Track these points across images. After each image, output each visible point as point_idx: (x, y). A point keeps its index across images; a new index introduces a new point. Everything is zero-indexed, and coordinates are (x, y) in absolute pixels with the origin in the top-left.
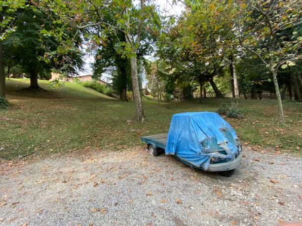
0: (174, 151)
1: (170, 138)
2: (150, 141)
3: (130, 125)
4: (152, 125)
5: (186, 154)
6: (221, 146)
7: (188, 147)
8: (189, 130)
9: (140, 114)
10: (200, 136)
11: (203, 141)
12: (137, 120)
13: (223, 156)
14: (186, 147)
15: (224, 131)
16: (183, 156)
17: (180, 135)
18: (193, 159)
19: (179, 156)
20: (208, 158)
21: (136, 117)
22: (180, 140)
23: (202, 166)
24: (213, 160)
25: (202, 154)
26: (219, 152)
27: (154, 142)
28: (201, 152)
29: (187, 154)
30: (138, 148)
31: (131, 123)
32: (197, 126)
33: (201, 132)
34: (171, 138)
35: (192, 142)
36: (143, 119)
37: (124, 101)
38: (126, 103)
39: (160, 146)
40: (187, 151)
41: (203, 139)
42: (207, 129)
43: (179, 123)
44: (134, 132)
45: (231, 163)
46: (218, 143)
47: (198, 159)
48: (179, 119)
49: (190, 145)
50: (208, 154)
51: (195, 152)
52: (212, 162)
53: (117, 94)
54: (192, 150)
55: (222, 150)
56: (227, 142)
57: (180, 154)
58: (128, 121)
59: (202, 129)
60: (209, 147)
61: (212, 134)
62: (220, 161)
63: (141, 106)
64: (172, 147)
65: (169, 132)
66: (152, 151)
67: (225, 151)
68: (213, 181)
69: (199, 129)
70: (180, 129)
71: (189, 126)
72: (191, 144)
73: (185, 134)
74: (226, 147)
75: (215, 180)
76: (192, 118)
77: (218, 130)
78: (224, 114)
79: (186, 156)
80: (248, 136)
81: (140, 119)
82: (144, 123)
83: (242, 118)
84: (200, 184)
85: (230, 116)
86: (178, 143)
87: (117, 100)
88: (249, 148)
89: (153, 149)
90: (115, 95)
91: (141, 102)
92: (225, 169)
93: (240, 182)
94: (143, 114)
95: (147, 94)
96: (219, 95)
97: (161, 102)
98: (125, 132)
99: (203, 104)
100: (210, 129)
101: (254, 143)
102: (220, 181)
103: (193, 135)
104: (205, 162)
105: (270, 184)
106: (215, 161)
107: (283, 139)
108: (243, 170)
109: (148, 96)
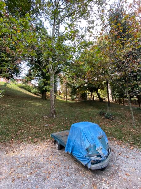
0: (70, 152)
1: (68, 141)
2: (56, 138)
3: (45, 121)
4: (60, 121)
5: (77, 155)
6: (98, 152)
7: (79, 150)
9: (53, 112)
10: (86, 145)
11: (88, 148)
12: (50, 116)
13: (99, 159)
15: (100, 138)
16: (76, 155)
17: (75, 141)
18: (82, 159)
19: (74, 155)
20: (90, 161)
21: (50, 114)
22: (74, 144)
23: (87, 165)
25: (87, 157)
26: (97, 156)
27: (59, 140)
28: (86, 155)
30: (48, 141)
31: (46, 118)
32: (85, 137)
33: (87, 141)
34: (70, 141)
35: (82, 147)
36: (55, 116)
37: (44, 100)
38: (45, 102)
39: (62, 144)
40: (78, 153)
41: (88, 146)
42: (90, 138)
43: (75, 132)
44: (47, 126)
45: (104, 163)
46: (97, 150)
47: (84, 160)
49: (80, 149)
50: (90, 158)
51: (82, 154)
52: (92, 164)
53: (40, 93)
54: (81, 153)
55: (99, 154)
56: (102, 148)
57: (74, 154)
58: (44, 117)
59: (88, 139)
60: (91, 152)
61: (93, 142)
62: (97, 162)
63: (54, 107)
64: (70, 147)
65: (69, 137)
66: (57, 146)
67: (100, 155)
68: (93, 176)
70: (75, 136)
71: (80, 136)
73: (78, 142)
74: (101, 152)
75: (94, 175)
76: (82, 130)
77: (97, 139)
78: (103, 115)
79: (78, 156)
80: (116, 133)
81: (53, 116)
82: (55, 119)
83: (113, 119)
84: (85, 179)
85: (107, 118)
86: (74, 146)
87: (39, 99)
88: (116, 143)
89: (58, 144)
90: (39, 94)
91: (54, 104)
92: (100, 168)
93: (109, 176)
94: (55, 112)
95: (59, 94)
96: (101, 100)
97: (68, 100)
98: (41, 127)
99: (92, 106)
100: (92, 139)
101: (119, 139)
102: (97, 175)
103: (82, 142)
104: (88, 163)
105: (126, 177)
106: (94, 163)
107: (134, 138)
108: (111, 164)
109: (60, 95)
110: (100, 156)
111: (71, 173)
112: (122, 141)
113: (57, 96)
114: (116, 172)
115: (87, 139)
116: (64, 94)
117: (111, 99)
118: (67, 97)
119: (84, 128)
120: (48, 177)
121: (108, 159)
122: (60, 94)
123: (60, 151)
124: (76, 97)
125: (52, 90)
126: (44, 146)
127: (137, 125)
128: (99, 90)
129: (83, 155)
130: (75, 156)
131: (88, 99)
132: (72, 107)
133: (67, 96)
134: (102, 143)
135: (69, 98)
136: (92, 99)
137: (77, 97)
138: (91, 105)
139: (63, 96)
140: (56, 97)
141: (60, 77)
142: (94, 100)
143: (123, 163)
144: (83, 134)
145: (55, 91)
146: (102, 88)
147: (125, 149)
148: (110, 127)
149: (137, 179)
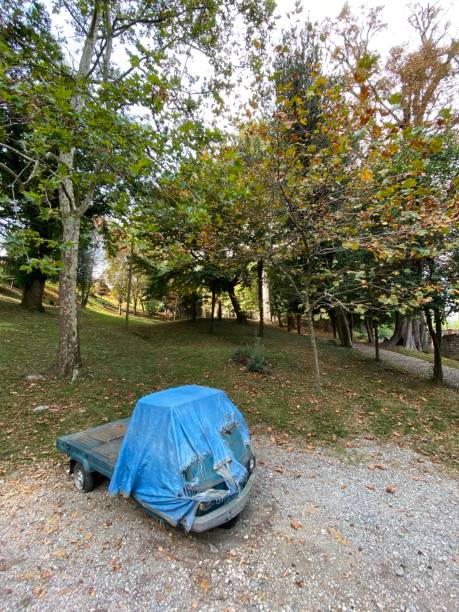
0: (129, 490)
1: (124, 453)
2: (78, 451)
3: (34, 390)
4: (98, 389)
5: (153, 496)
6: (219, 473)
7: (160, 479)
8: (166, 441)
9: (70, 359)
10: (183, 458)
11: (189, 468)
12: (57, 374)
13: (221, 494)
14: (154, 480)
15: (228, 432)
16: (147, 499)
17: (146, 451)
18: (166, 507)
19: (140, 498)
20: (193, 506)
21: (56, 365)
22: (145, 461)
23: (182, 522)
24: (201, 508)
25: (184, 497)
26: (215, 487)
27: (87, 456)
28: (182, 491)
29: (155, 494)
30: (43, 466)
31: (39, 382)
32: (181, 434)
33: (187, 446)
34: (127, 455)
35: (168, 468)
36: (76, 372)
37: (32, 311)
38: (36, 319)
39: (102, 470)
40: (156, 489)
41: (188, 462)
42: (198, 436)
43: (148, 422)
44: (42, 413)
45: (234, 505)
46: (215, 468)
47: (176, 506)
48: (149, 412)
49: (163, 475)
50: (193, 498)
51: (170, 490)
52: (200, 513)
53: (15, 286)
54: (165, 488)
55: (220, 481)
56: (229, 462)
57: (142, 494)
58: (30, 377)
59: (190, 439)
60: (197, 480)
61: (206, 447)
62: (215, 505)
63: (74, 339)
64: (128, 476)
65: (125, 441)
66: (80, 477)
67: (224, 483)
68: (200, 551)
69: (184, 440)
70: (148, 437)
71: (167, 431)
72: (164, 472)
73: (157, 449)
74: (227, 474)
75: (203, 546)
76: (174, 414)
77: (219, 435)
78: (243, 362)
79: (154, 500)
80: (274, 413)
81: (68, 372)
82: (77, 383)
83: (269, 374)
84: (173, 566)
85: (252, 369)
86: (141, 469)
87: (11, 307)
88: (273, 439)
89: (84, 473)
90: (9, 288)
91: (75, 330)
92: (222, 520)
93: (246, 540)
94: (78, 359)
95: (102, 294)
96: (242, 318)
97: (136, 314)
98: (12, 416)
99: (215, 334)
100: (204, 437)
101: (281, 427)
102: (212, 546)
103: (171, 453)
104: (186, 514)
105: (290, 534)
106: (206, 510)
107: (317, 420)
108: (255, 503)
109: (105, 298)
110: (223, 486)
111: (128, 560)
112: (287, 432)
113: (90, 299)
114: (268, 524)
115: (188, 441)
116: (121, 293)
117: (267, 315)
118: (132, 305)
119: (179, 407)
120: (41, 591)
121: (247, 489)
122: (104, 291)
123: (91, 494)
124: (166, 307)
125: (69, 277)
126: (25, 488)
127: (324, 387)
128: (237, 288)
129: (173, 493)
130: (144, 501)
131: (204, 315)
132: (146, 338)
133: (132, 301)
134: (231, 446)
135: (139, 307)
136: (215, 315)
137: (170, 305)
138: (211, 333)
139: (115, 302)
140: (85, 302)
141: (105, 231)
142: (223, 316)
143: (286, 493)
144: (176, 424)
145: (84, 280)
146: (247, 284)
147: (293, 454)
148: (259, 395)
149: (319, 533)
